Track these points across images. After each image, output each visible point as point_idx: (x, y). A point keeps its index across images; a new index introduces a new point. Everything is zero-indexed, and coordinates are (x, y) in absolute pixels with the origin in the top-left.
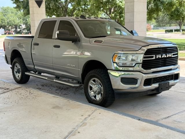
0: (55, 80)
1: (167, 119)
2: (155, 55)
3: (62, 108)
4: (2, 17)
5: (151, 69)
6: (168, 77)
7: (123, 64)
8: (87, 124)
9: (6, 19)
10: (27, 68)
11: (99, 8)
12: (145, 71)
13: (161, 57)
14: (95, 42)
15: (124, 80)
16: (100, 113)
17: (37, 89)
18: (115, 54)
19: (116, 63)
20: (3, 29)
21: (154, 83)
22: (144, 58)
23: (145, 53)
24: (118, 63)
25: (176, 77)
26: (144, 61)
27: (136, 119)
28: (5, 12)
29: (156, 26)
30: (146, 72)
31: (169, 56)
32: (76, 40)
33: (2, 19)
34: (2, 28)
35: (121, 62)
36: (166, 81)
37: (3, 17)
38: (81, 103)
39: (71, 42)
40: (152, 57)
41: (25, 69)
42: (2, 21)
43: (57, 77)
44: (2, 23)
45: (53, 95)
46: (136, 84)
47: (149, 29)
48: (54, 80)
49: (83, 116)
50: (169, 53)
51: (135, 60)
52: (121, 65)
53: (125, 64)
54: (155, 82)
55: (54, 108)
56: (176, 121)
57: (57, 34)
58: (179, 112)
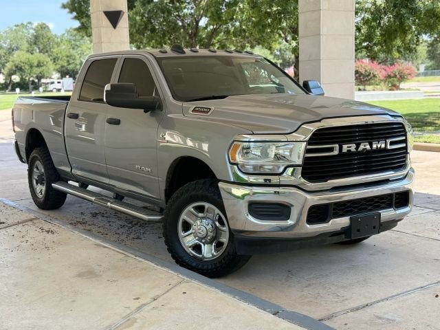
0: (111, 203)
1: (360, 312)
2: (337, 145)
3: (101, 276)
4: (69, 52)
5: (327, 181)
6: (377, 200)
7: (255, 167)
8: (136, 322)
9: (77, 57)
10: (58, 173)
11: (261, 27)
12: (312, 186)
13: (357, 148)
14: (194, 110)
15: (257, 209)
16: (184, 293)
17: (71, 224)
18: (234, 141)
19: (237, 164)
20: (71, 79)
21: (337, 215)
22: (308, 151)
23: (310, 139)
24: (243, 166)
25: (402, 199)
26: (306, 159)
27: (269, 312)
28: (75, 40)
29: (431, 66)
30: (314, 187)
31: (379, 146)
32: (153, 107)
33: (68, 57)
34: (67, 76)
35: (251, 164)
36: (370, 210)
37: (71, 50)
38: (153, 264)
39: (143, 110)
40: (331, 150)
41: (54, 175)
42: (68, 61)
43: (119, 197)
44: (69, 64)
45: (98, 242)
46: (288, 217)
47: (410, 74)
48: (109, 204)
49: (138, 299)
50: (378, 140)
51: (284, 157)
52: (251, 171)
53: (261, 167)
54: (341, 213)
55: (80, 275)
56: (380, 318)
57: (107, 91)
58: (400, 291)
